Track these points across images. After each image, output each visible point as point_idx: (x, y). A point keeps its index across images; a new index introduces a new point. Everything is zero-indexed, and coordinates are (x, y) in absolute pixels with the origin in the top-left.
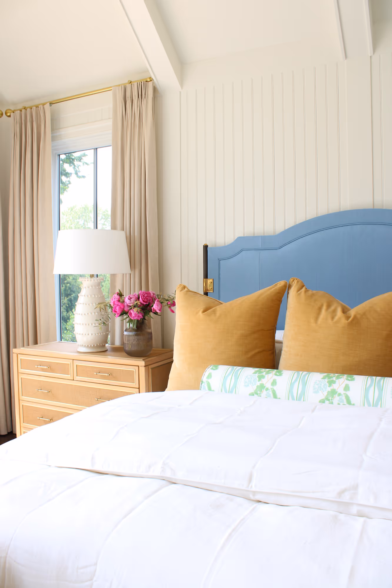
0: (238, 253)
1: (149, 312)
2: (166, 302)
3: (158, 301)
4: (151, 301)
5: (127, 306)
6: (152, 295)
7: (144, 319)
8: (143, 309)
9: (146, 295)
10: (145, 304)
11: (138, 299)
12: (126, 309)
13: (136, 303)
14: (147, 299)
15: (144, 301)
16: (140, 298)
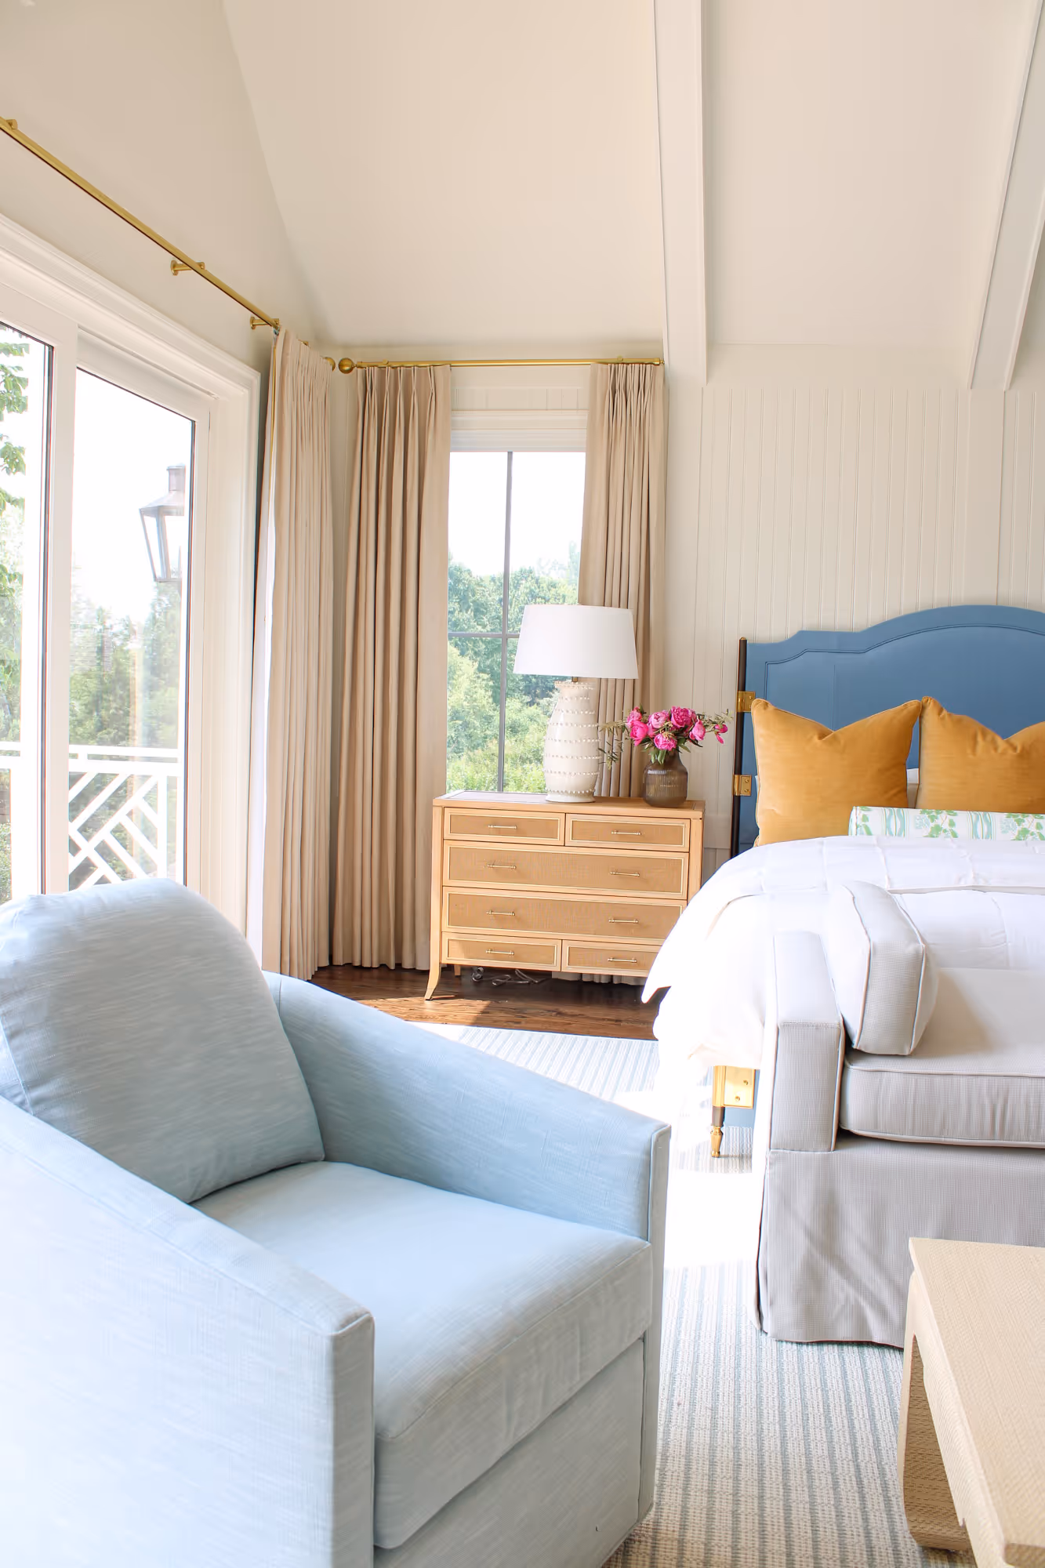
0: (799, 655)
1: (686, 739)
2: (712, 726)
3: (700, 723)
4: (689, 723)
5: (653, 728)
6: (690, 713)
7: (677, 750)
8: (676, 735)
9: (681, 714)
10: (679, 726)
11: (670, 718)
12: (651, 733)
13: (667, 724)
14: (683, 719)
15: (678, 723)
16: (673, 718)
